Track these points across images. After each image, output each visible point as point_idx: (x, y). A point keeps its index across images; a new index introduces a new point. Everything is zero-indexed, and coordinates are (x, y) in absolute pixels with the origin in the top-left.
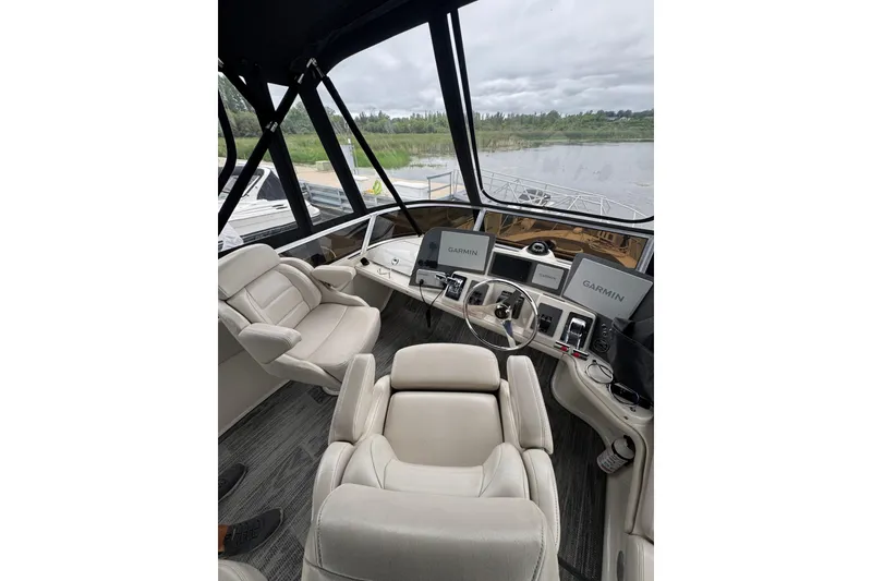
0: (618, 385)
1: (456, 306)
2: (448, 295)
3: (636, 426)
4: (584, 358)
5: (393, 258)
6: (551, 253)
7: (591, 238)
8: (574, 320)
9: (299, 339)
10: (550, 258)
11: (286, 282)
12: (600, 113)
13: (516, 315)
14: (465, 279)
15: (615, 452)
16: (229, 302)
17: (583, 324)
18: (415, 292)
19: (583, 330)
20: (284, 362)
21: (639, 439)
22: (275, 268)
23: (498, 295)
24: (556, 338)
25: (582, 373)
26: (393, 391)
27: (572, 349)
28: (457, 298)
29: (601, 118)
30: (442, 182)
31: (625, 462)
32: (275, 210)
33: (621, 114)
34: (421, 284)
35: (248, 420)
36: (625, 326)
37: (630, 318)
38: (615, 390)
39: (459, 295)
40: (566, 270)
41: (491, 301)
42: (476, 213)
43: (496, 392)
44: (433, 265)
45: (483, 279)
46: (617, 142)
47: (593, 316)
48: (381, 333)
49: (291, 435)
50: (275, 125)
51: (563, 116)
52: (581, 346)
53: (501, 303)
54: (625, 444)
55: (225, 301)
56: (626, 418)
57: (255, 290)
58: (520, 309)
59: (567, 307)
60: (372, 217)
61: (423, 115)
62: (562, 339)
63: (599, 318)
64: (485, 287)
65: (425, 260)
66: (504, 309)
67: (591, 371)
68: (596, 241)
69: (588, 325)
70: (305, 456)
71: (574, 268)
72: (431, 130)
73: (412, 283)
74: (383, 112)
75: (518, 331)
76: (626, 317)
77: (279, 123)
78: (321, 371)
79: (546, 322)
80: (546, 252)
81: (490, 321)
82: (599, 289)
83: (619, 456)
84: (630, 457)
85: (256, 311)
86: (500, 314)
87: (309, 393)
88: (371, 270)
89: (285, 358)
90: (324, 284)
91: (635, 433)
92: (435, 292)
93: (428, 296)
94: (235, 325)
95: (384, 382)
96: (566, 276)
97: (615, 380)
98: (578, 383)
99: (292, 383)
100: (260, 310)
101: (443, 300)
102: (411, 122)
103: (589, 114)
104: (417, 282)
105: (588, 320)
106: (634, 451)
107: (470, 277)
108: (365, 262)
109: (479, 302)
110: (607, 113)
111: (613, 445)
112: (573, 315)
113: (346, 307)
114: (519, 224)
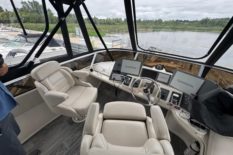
0: (192, 120)
1: (128, 88)
2: (124, 84)
3: (200, 137)
4: (179, 109)
5: (103, 69)
6: (164, 69)
7: (177, 66)
8: (174, 95)
9: (68, 97)
10: (164, 71)
11: (62, 76)
12: (177, 21)
13: (151, 92)
14: (131, 78)
15: (191, 148)
16: (41, 82)
17: (178, 96)
18: (111, 82)
19: (178, 99)
20: (60, 107)
21: (202, 142)
22: (59, 70)
23: (144, 84)
24: (168, 101)
25: (178, 115)
26: (104, 119)
27: (174, 105)
28: (128, 85)
29: (178, 22)
30: (118, 43)
31: (196, 153)
32: (52, 51)
33: (185, 21)
34: (114, 79)
35: (41, 132)
36: (195, 96)
37: (196, 94)
38: (192, 122)
39: (129, 84)
40: (171, 76)
41: (142, 86)
42: (135, 54)
43: (145, 121)
44: (119, 72)
45: (138, 78)
46: (184, 31)
47: (182, 93)
48: (97, 97)
49: (59, 138)
50: (64, 18)
51: (163, 21)
52: (177, 105)
53: (146, 87)
54: (196, 145)
55: (40, 82)
56: (196, 133)
57: (51, 78)
58: (153, 90)
59: (171, 90)
60: (95, 54)
61: (111, 18)
62: (170, 101)
63: (184, 94)
64: (139, 81)
65: (115, 70)
66: (147, 89)
67: (182, 114)
68: (179, 67)
69: (180, 97)
70: (64, 147)
71: (174, 75)
72: (113, 24)
73: (110, 79)
74: (96, 17)
75: (152, 98)
76: (195, 93)
77: (65, 18)
78: (75, 111)
79: (163, 95)
80: (162, 69)
81: (141, 94)
82: (184, 83)
83: (193, 150)
84: (198, 151)
85: (51, 86)
86: (145, 91)
87: (67, 121)
88: (94, 73)
89: (61, 105)
90: (76, 78)
91: (200, 139)
92: (119, 83)
93: (117, 84)
94: (43, 91)
95: (101, 116)
96: (170, 78)
97: (191, 118)
98: (176, 119)
99: (61, 116)
100: (52, 86)
101: (122, 86)
102: (107, 21)
103: (173, 21)
104: (112, 78)
105: (180, 95)
106: (200, 148)
107: (133, 77)
108: (92, 70)
109: (137, 87)
110: (180, 21)
111: (190, 146)
112: (173, 93)
113: (84, 87)
114: (149, 60)
